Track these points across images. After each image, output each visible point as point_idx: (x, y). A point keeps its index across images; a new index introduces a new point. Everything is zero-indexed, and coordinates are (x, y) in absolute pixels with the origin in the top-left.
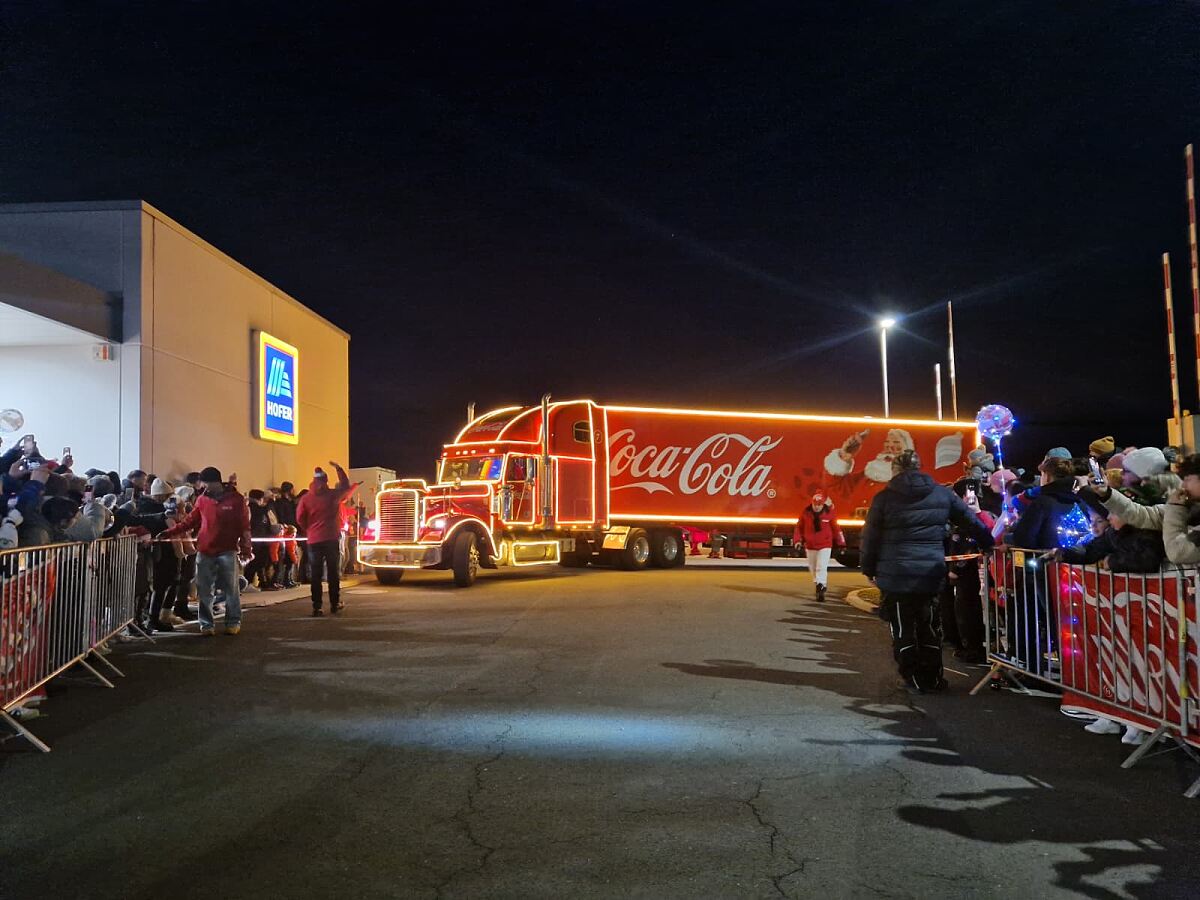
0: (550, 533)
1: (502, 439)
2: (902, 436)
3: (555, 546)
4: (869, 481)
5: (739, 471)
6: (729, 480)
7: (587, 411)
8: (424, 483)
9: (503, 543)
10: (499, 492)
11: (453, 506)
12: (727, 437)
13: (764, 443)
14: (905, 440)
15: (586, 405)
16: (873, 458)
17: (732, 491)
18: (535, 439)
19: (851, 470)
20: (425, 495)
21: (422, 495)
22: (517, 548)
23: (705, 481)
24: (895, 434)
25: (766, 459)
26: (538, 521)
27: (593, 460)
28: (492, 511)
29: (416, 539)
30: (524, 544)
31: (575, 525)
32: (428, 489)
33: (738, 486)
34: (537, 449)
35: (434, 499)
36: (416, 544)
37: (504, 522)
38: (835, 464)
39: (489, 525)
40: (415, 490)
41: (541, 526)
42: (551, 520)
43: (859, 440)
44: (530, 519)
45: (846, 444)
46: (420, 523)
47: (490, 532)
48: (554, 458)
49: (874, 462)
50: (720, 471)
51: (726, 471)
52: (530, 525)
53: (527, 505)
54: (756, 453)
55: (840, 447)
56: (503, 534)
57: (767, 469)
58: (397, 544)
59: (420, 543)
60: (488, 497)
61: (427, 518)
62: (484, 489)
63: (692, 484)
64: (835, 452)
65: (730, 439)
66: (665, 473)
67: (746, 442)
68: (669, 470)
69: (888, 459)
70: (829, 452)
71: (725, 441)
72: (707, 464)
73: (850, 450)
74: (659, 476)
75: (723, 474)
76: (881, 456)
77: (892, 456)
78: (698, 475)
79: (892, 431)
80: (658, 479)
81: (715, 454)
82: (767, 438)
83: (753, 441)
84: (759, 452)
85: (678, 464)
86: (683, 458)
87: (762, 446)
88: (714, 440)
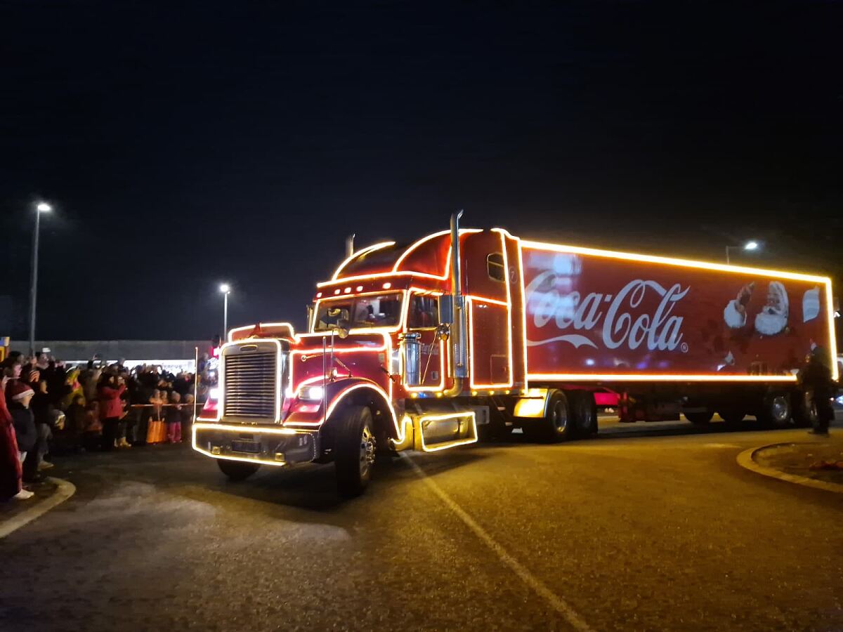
0: (464, 401)
1: (400, 269)
2: (778, 288)
3: (470, 419)
4: (759, 333)
5: (656, 323)
6: (647, 333)
7: (500, 242)
8: (291, 329)
9: (407, 419)
10: (401, 343)
11: (336, 365)
12: (644, 284)
13: (675, 292)
14: (782, 295)
15: (498, 234)
16: (760, 311)
17: (652, 345)
18: (441, 273)
19: (745, 323)
20: (293, 347)
21: (287, 347)
22: (425, 424)
23: (626, 334)
24: (775, 286)
25: (678, 309)
26: (448, 386)
27: (508, 304)
28: (391, 372)
29: (277, 419)
30: (434, 419)
31: (493, 388)
32: (297, 338)
33: (656, 340)
34: (442, 286)
35: (305, 353)
36: (278, 426)
37: (407, 388)
38: (732, 317)
39: (387, 392)
40: (276, 341)
41: (453, 392)
42: (464, 382)
43: (749, 291)
44: (437, 383)
45: (739, 296)
46: (285, 392)
47: (389, 400)
48: (469, 299)
49: (762, 314)
50: (639, 323)
51: (644, 322)
52: (438, 390)
53: (435, 365)
54: (669, 303)
55: (735, 298)
56: (409, 405)
57: (680, 320)
58: (249, 425)
59: (284, 425)
60: (384, 352)
61: (296, 383)
62: (378, 339)
63: (615, 338)
64: (732, 304)
65: (647, 286)
66: (589, 324)
67: (660, 290)
68: (593, 320)
69: (771, 312)
70: (728, 303)
71: (641, 288)
72: (626, 315)
73: (744, 301)
74: (584, 327)
75: (642, 327)
76: (766, 309)
77: (773, 309)
78: (619, 326)
79: (772, 283)
80: (582, 332)
81: (634, 303)
82: (678, 286)
83: (666, 289)
84: (672, 302)
85: (601, 313)
86: (604, 307)
87: (674, 295)
88: (631, 287)
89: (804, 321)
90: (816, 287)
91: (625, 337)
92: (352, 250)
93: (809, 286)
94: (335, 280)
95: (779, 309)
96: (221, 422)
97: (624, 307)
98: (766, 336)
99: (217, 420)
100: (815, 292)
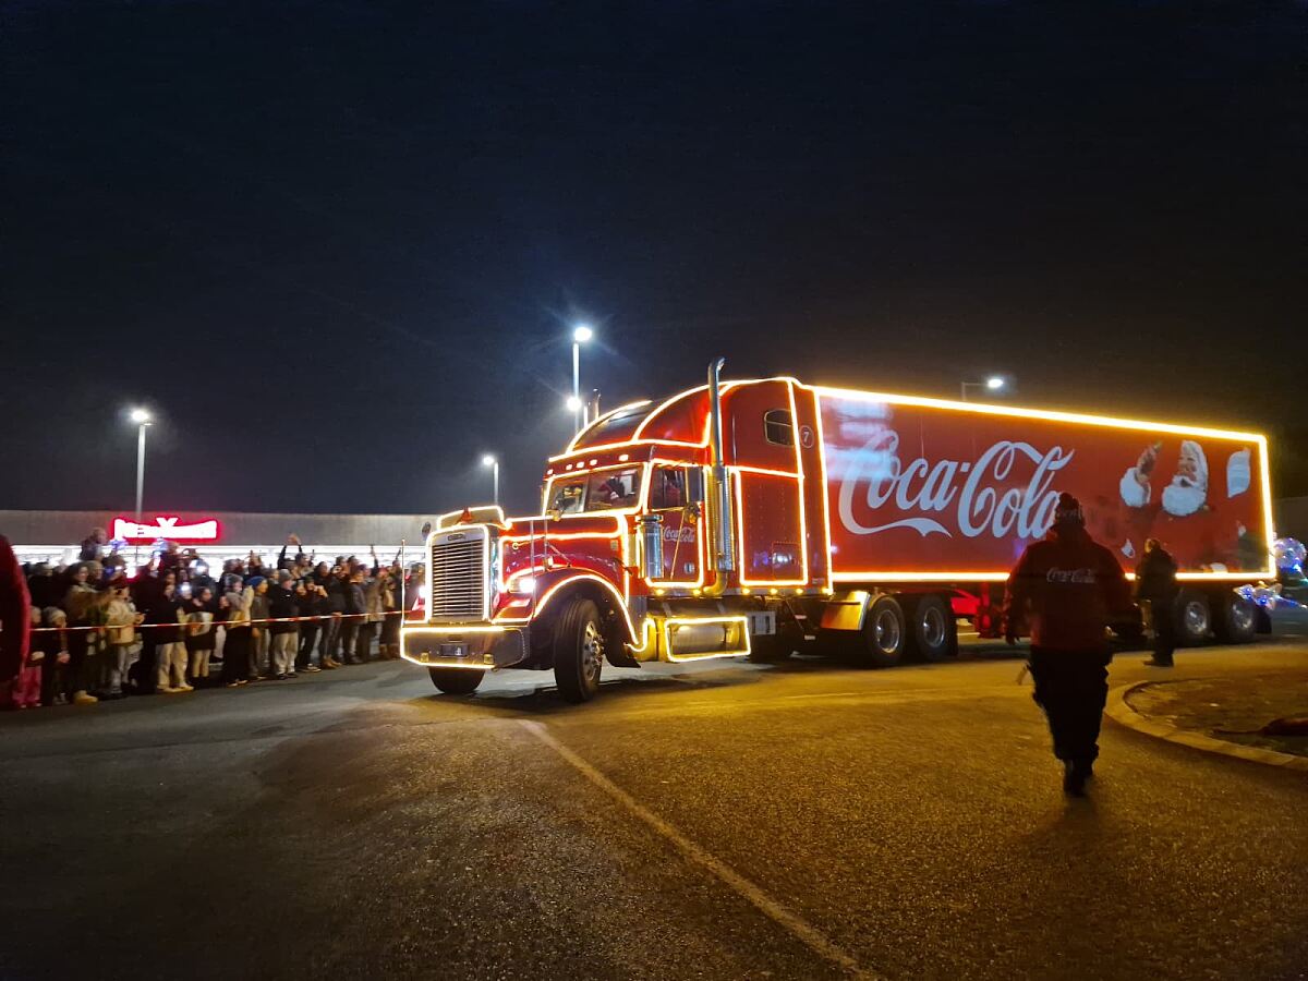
0: (733, 602)
1: (641, 437)
2: (1194, 450)
3: (740, 625)
4: (1167, 514)
5: (1028, 504)
6: (1018, 514)
7: (787, 394)
8: (501, 513)
9: (649, 621)
10: (638, 528)
11: (552, 554)
12: (1012, 446)
14: (1198, 457)
15: (783, 385)
16: (1169, 482)
17: (1022, 532)
18: (699, 439)
19: (1148, 499)
20: (503, 533)
21: (496, 533)
22: (673, 629)
23: (989, 517)
24: (1189, 448)
25: (1059, 481)
26: (709, 581)
27: (800, 476)
28: (626, 562)
29: (486, 615)
30: (686, 624)
31: (775, 587)
32: (508, 524)
33: (1029, 525)
34: (702, 456)
35: (517, 540)
36: (489, 624)
37: (648, 582)
38: (1132, 490)
39: (620, 588)
40: (482, 526)
41: (715, 590)
42: (731, 578)
43: (1153, 453)
44: (694, 577)
45: (1141, 462)
46: (493, 584)
47: (624, 602)
48: (735, 470)
49: (1171, 487)
50: (1006, 501)
51: (1013, 499)
52: (696, 588)
53: (689, 553)
54: (1047, 473)
55: (1135, 465)
56: (651, 604)
57: (1060, 496)
58: (458, 624)
59: (494, 621)
60: (618, 539)
61: (506, 575)
62: (610, 524)
63: (975, 521)
64: (1130, 472)
65: (1017, 450)
66: (940, 503)
67: (1035, 455)
68: (945, 498)
69: (1184, 484)
70: (1125, 472)
71: (1009, 453)
72: (990, 490)
73: (1145, 469)
74: (933, 508)
75: (1010, 506)
76: (1177, 479)
77: (1187, 479)
78: (980, 506)
79: (1185, 444)
80: (931, 514)
81: (999, 474)
82: (1058, 449)
83: (1041, 453)
84: (1050, 471)
85: (955, 488)
86: (960, 479)
87: (1052, 462)
88: (996, 451)
89: (1230, 496)
90: (1246, 448)
91: (986, 522)
92: (597, 413)
93: (1236, 447)
94: (570, 452)
95: (1193, 479)
96: (431, 624)
97: (987, 479)
98: (1176, 517)
99: (425, 621)
100: (1245, 455)
